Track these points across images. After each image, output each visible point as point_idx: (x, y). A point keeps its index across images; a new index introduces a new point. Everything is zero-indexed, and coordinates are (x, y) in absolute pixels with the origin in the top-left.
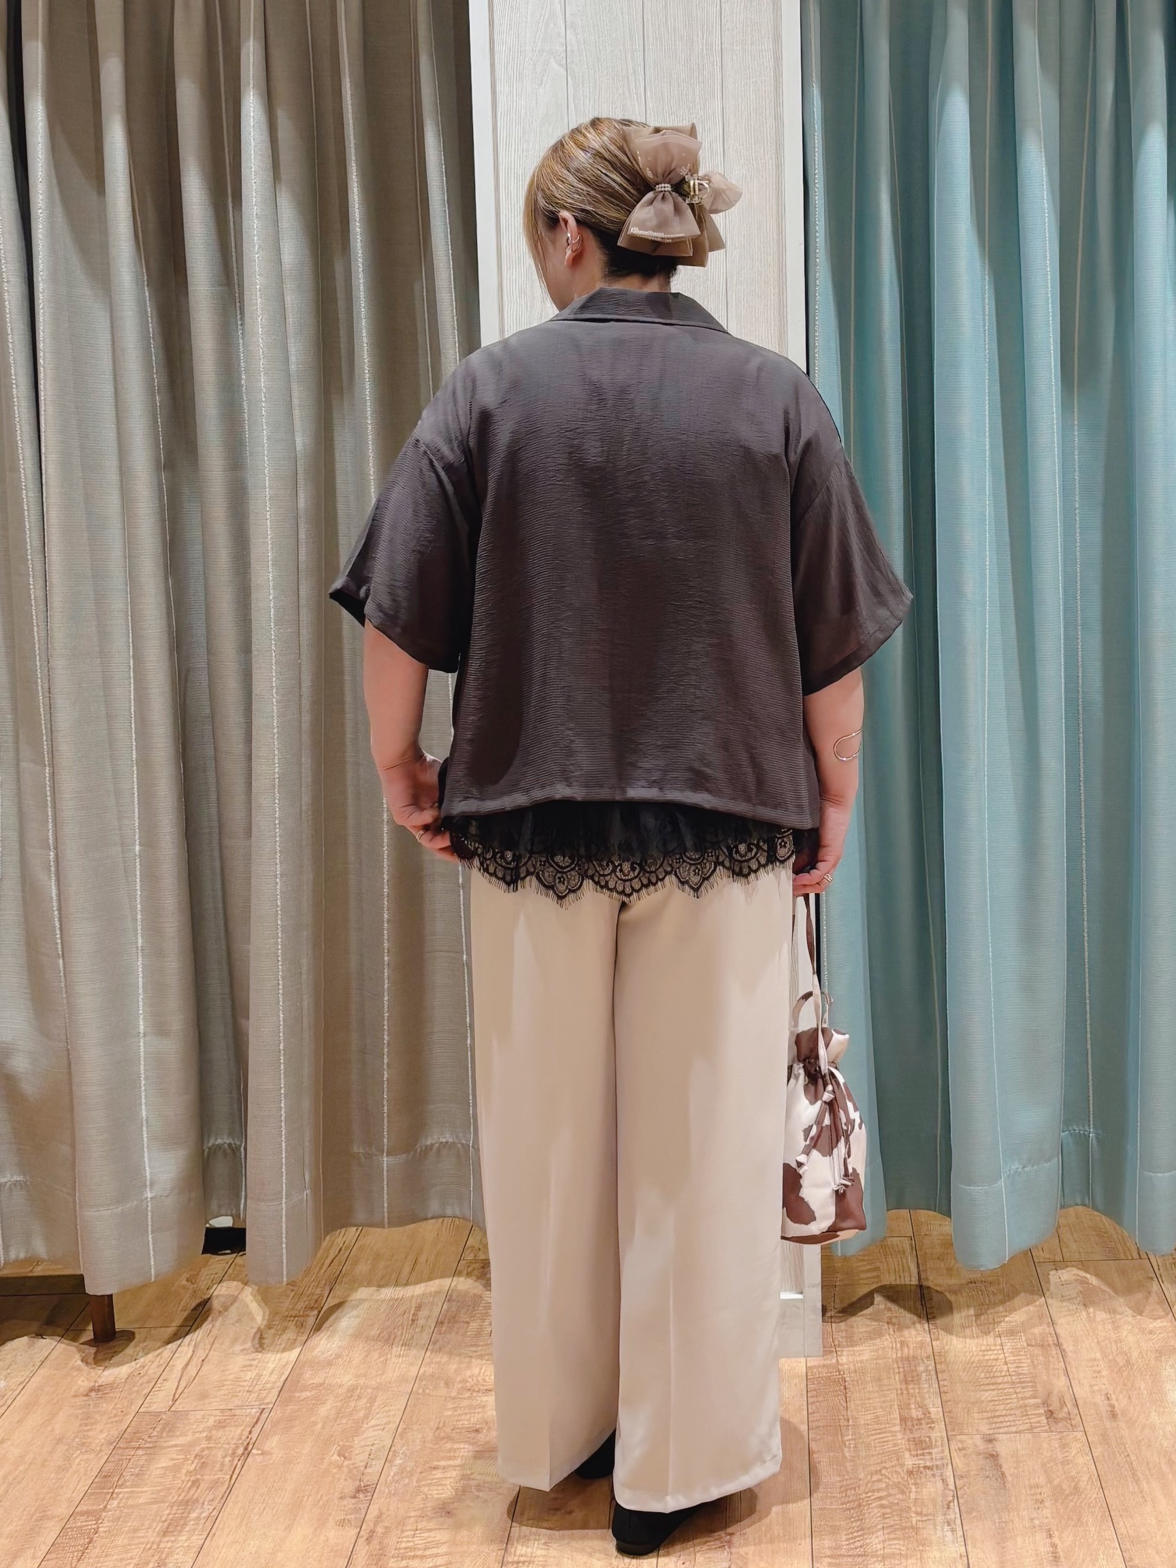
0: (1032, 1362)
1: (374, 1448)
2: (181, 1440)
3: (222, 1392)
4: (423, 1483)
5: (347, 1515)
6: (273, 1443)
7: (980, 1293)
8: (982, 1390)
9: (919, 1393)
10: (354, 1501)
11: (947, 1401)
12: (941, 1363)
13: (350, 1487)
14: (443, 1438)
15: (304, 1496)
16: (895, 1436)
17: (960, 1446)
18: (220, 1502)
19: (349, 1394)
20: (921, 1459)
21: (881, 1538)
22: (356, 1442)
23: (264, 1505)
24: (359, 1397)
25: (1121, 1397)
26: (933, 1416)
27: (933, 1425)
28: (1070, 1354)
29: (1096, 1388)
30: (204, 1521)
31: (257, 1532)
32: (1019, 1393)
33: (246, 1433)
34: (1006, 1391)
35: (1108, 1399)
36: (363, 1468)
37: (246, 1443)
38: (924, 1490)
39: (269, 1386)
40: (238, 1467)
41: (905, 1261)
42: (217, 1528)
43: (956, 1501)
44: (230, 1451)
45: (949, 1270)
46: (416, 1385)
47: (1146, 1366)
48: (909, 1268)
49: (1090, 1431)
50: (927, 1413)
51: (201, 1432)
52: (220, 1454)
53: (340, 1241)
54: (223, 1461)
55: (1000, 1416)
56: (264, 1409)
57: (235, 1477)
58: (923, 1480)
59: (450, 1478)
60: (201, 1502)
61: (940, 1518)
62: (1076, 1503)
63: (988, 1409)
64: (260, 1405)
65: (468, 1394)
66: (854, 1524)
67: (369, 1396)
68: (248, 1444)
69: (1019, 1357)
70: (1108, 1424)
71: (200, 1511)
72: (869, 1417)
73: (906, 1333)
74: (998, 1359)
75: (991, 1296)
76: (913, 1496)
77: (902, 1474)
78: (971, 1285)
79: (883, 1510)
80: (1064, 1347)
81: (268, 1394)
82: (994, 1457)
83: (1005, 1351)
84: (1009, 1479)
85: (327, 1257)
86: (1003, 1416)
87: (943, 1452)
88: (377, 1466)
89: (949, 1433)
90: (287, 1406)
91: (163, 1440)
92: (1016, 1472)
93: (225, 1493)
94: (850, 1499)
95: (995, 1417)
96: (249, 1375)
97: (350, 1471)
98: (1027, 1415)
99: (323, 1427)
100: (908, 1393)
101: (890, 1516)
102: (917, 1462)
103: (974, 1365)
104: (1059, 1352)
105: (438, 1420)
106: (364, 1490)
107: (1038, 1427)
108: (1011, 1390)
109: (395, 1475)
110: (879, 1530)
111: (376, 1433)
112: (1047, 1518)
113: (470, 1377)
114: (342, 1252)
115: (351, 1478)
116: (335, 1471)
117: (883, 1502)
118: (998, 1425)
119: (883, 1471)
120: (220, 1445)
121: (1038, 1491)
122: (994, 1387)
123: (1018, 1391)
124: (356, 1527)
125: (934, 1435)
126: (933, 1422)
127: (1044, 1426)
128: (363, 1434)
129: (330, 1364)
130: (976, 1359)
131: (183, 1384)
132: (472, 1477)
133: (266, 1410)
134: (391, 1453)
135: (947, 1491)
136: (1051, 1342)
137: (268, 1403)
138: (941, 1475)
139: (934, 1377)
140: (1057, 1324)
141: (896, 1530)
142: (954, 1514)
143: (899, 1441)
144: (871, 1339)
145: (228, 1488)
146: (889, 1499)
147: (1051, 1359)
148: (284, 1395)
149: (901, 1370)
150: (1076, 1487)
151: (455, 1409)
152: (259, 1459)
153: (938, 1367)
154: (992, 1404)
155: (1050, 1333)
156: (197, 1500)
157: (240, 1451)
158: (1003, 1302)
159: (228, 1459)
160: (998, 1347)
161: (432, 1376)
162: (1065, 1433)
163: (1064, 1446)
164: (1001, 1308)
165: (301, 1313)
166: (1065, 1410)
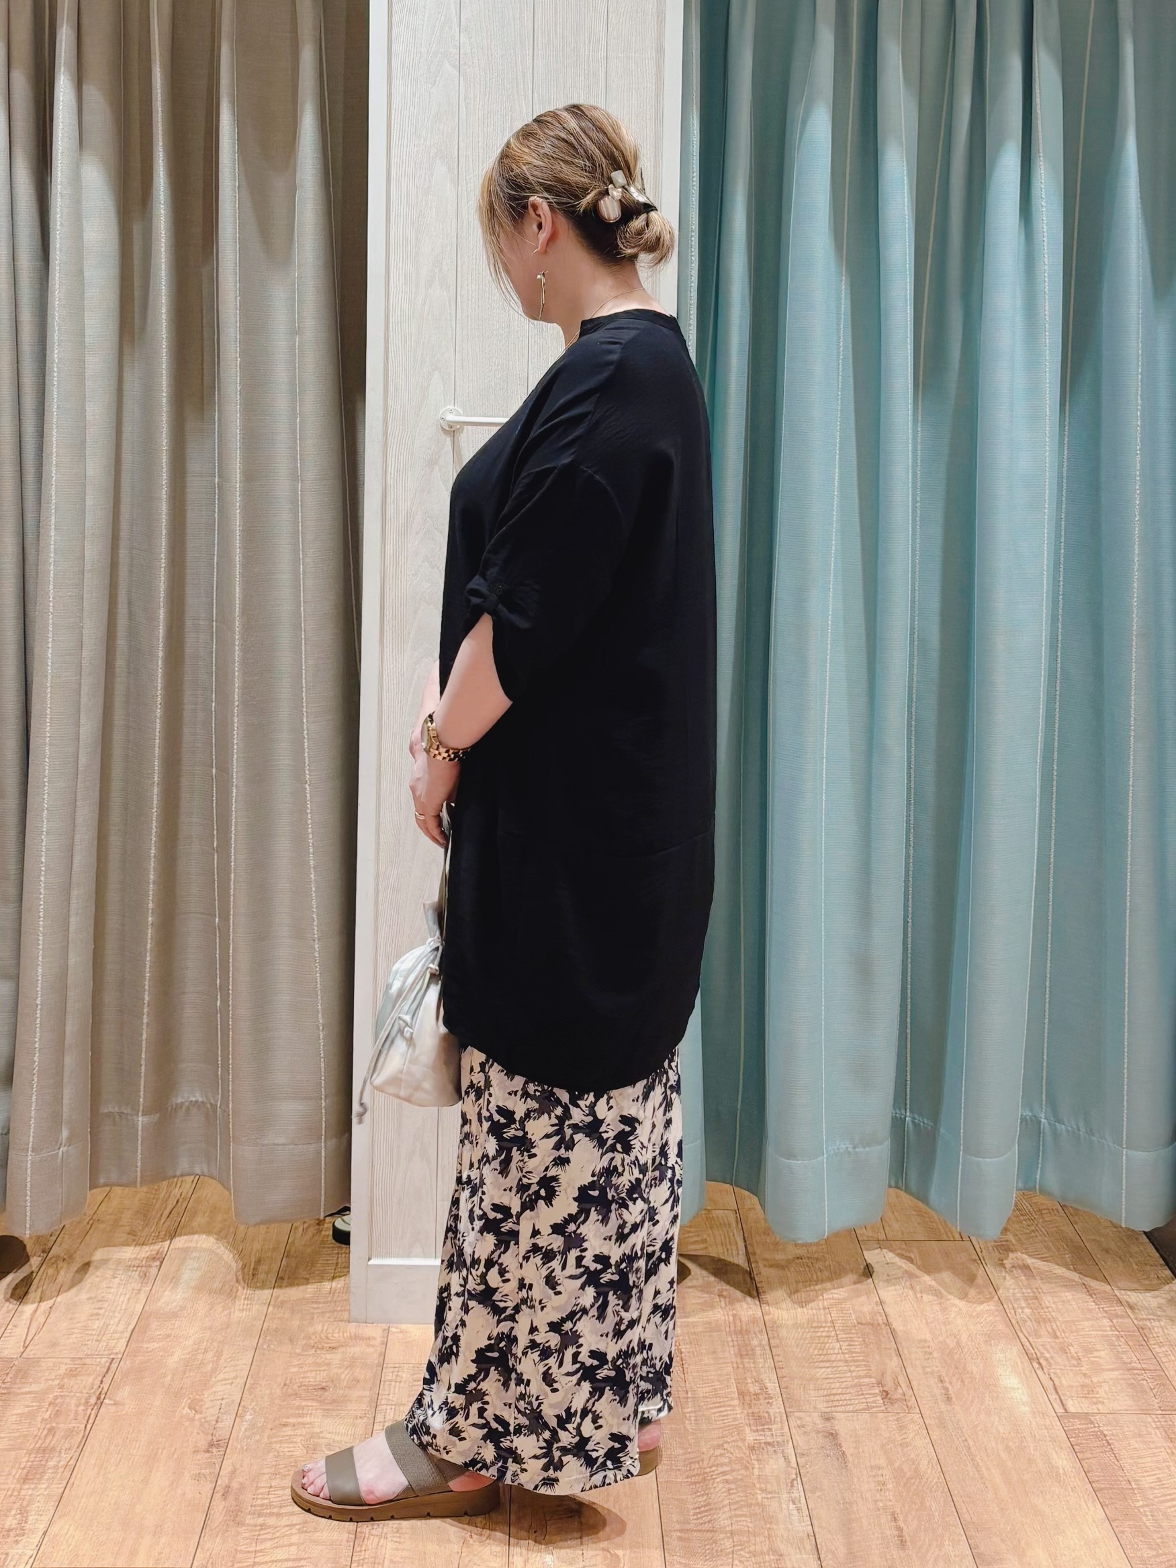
0: (864, 1341)
1: (224, 1402)
2: (34, 1387)
3: (71, 1341)
4: (275, 1439)
5: (201, 1469)
6: (124, 1393)
7: (807, 1269)
8: (816, 1367)
9: (755, 1368)
10: (207, 1455)
11: (783, 1377)
12: (774, 1338)
13: (203, 1443)
14: (290, 1396)
15: (158, 1449)
16: (734, 1410)
17: (799, 1422)
18: (76, 1451)
19: (196, 1347)
20: (761, 1435)
21: (728, 1515)
22: (206, 1396)
23: (120, 1456)
24: (206, 1351)
25: (954, 1380)
26: (770, 1392)
27: (771, 1401)
28: (900, 1334)
29: (929, 1370)
30: (61, 1470)
31: (115, 1483)
32: (854, 1371)
33: (97, 1382)
34: (840, 1369)
35: (941, 1381)
36: (214, 1423)
37: (98, 1393)
38: (766, 1466)
39: (117, 1336)
40: (93, 1417)
41: (731, 1235)
42: (75, 1479)
43: (799, 1479)
44: (83, 1401)
45: (776, 1244)
46: (261, 1339)
47: (976, 1350)
48: (736, 1243)
49: (926, 1413)
50: (764, 1388)
51: (53, 1380)
52: (74, 1402)
53: (176, 1192)
54: (77, 1411)
55: (836, 1394)
56: (113, 1359)
57: (89, 1426)
58: (765, 1456)
59: (301, 1435)
60: (58, 1449)
61: (785, 1496)
62: (917, 1486)
63: (824, 1387)
64: (110, 1354)
65: (313, 1351)
66: (700, 1499)
67: (215, 1350)
68: (100, 1394)
69: (851, 1335)
70: (943, 1407)
71: (58, 1459)
72: (707, 1390)
73: (738, 1305)
74: (829, 1337)
75: (819, 1274)
76: (756, 1472)
77: (743, 1448)
78: (797, 1261)
79: (727, 1486)
80: (894, 1326)
81: (116, 1343)
82: (833, 1436)
83: (836, 1328)
84: (850, 1458)
85: (165, 1208)
86: (839, 1394)
87: (782, 1428)
88: (227, 1421)
89: (788, 1410)
90: (136, 1356)
91: (16, 1386)
92: (856, 1452)
93: (81, 1442)
94: (695, 1472)
95: (830, 1395)
96: (97, 1324)
97: (202, 1425)
98: (863, 1394)
99: (172, 1379)
100: (744, 1368)
101: (734, 1491)
102: (758, 1438)
103: (807, 1341)
104: (889, 1331)
105: (284, 1376)
106: (218, 1446)
107: (874, 1407)
108: (845, 1368)
109: (246, 1430)
110: (724, 1506)
111: (224, 1387)
112: (890, 1501)
113: (314, 1334)
114: (179, 1204)
115: (203, 1432)
116: (187, 1424)
117: (728, 1477)
118: (834, 1404)
119: (726, 1446)
120: (72, 1394)
121: (880, 1472)
122: (828, 1365)
123: (852, 1369)
124: (211, 1482)
125: (772, 1411)
126: (772, 1398)
127: (881, 1407)
128: (212, 1387)
129: (175, 1315)
130: (808, 1336)
131: (33, 1331)
132: (321, 1435)
133: (115, 1361)
134: (240, 1408)
135: (790, 1469)
136: (881, 1322)
137: (117, 1353)
138: (783, 1452)
139: (769, 1352)
140: (885, 1303)
141: (742, 1506)
142: (798, 1493)
143: (739, 1416)
144: (703, 1310)
145: (83, 1437)
146: (734, 1474)
147: (883, 1339)
148: (133, 1345)
149: (736, 1343)
150: (916, 1470)
151: (300, 1365)
152: (113, 1409)
153: (771, 1341)
154: (828, 1381)
155: (879, 1313)
156: (53, 1449)
157: (93, 1400)
158: (830, 1279)
159: (82, 1408)
160: (829, 1324)
161: (276, 1330)
162: (901, 1415)
163: (902, 1428)
164: (828, 1285)
165: (144, 1263)
166: (900, 1391)
